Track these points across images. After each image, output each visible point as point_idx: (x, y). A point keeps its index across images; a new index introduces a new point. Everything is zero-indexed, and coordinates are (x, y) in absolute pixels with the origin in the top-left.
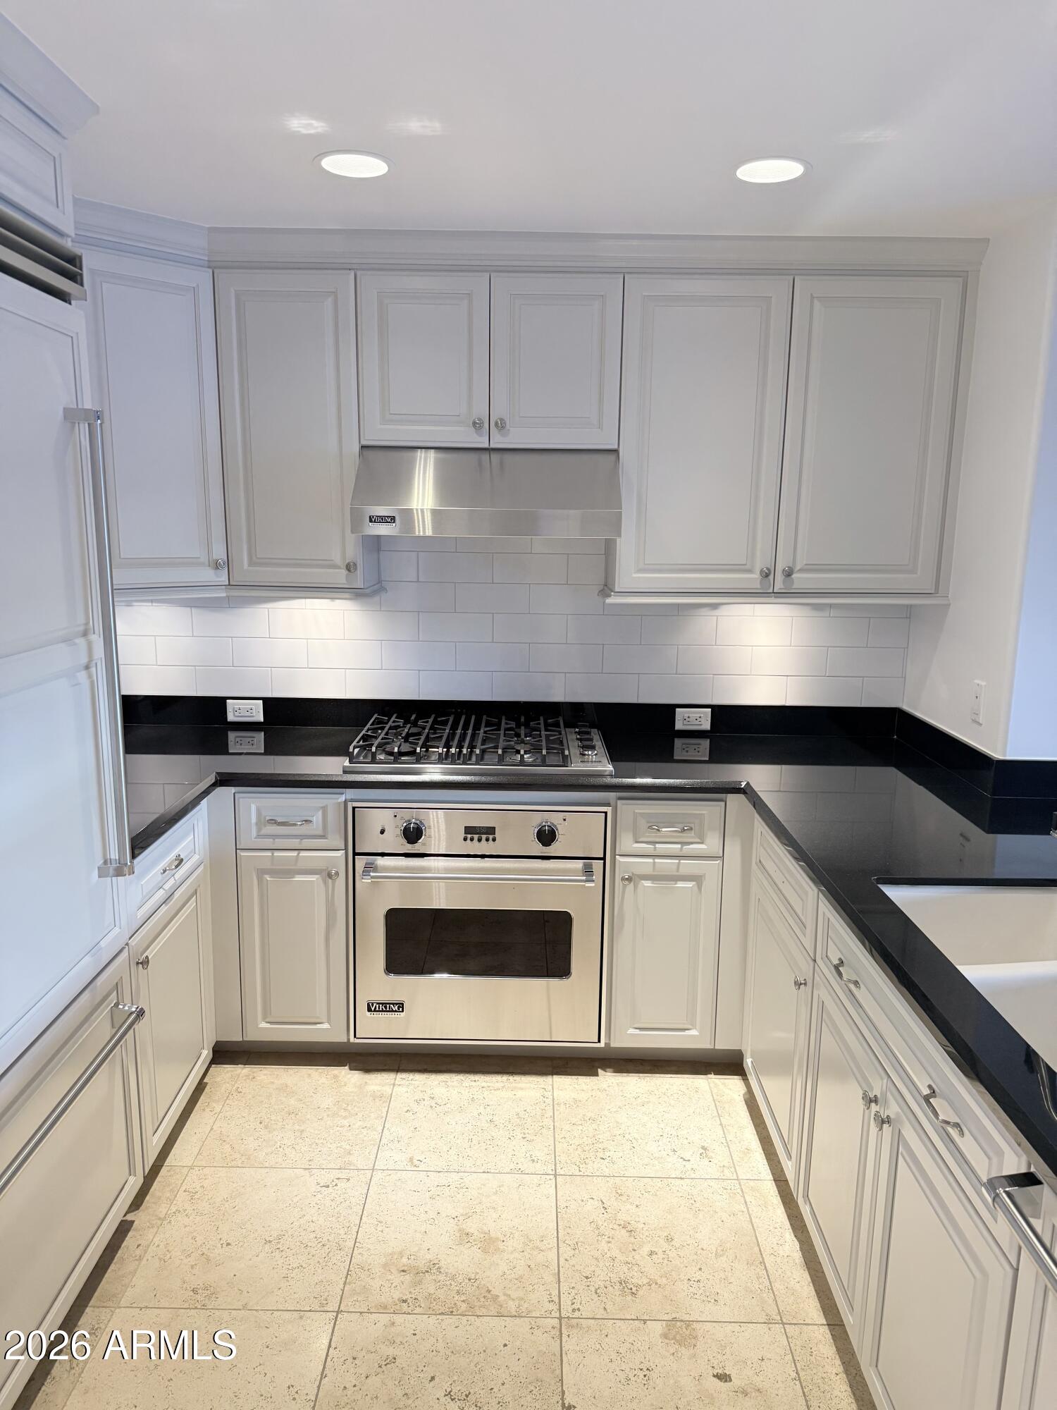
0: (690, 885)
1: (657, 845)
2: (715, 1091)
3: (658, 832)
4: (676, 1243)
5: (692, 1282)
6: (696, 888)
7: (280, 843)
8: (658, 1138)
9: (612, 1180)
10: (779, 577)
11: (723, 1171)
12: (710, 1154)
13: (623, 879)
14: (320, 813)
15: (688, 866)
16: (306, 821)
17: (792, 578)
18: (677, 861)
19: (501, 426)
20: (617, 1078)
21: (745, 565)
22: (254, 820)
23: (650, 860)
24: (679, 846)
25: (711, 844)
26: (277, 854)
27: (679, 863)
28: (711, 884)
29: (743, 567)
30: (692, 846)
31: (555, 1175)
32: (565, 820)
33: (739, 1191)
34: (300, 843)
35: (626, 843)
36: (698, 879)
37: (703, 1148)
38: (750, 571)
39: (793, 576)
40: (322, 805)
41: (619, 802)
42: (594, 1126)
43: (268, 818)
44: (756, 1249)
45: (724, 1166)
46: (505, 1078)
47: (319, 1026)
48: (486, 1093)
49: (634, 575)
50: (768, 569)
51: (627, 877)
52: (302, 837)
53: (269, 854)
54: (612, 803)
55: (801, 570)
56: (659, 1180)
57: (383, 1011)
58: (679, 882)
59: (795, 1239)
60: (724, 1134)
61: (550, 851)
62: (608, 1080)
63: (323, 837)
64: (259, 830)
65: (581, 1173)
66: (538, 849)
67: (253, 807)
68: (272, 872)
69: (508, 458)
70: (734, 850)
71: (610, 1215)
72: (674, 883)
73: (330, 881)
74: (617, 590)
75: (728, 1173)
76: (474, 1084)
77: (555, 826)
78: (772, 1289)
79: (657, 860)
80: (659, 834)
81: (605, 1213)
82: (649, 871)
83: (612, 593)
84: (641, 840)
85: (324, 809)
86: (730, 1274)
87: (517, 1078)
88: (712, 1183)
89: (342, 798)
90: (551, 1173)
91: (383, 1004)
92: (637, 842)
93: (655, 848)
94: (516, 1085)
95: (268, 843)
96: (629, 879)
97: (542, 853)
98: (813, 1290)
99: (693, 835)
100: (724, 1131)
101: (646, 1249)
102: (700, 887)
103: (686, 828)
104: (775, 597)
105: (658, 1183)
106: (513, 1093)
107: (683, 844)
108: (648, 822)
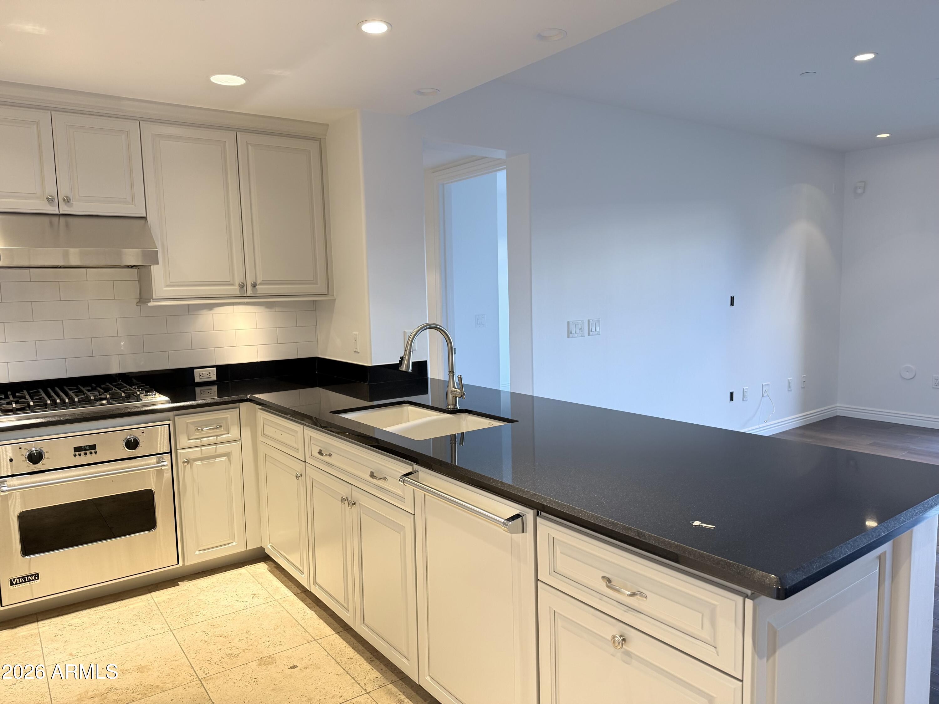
0: (224, 458)
1: (202, 439)
2: (251, 572)
3: (202, 431)
4: (252, 632)
5: (266, 643)
6: (227, 460)
8: (226, 599)
9: (206, 622)
10: (249, 288)
11: (267, 600)
12: (257, 596)
13: (184, 462)
15: (221, 449)
17: (256, 288)
18: (215, 446)
19: (67, 201)
20: (192, 583)
21: (229, 281)
23: (199, 449)
24: (215, 437)
25: (234, 433)
27: (216, 447)
28: (236, 456)
29: (227, 283)
30: (222, 436)
31: (171, 631)
32: (143, 433)
33: (278, 604)
35: (183, 441)
36: (228, 455)
37: (252, 594)
38: (233, 285)
39: (257, 287)
41: (176, 418)
42: (186, 605)
44: (294, 621)
45: (266, 598)
46: (118, 603)
48: (108, 613)
49: (165, 289)
50: (243, 283)
51: (186, 460)
54: (172, 418)
55: (260, 284)
56: (233, 613)
57: (22, 582)
58: (217, 459)
59: (312, 611)
60: (262, 586)
61: (135, 453)
62: (185, 586)
65: (186, 625)
66: (129, 453)
69: (70, 219)
70: (247, 434)
71: (211, 635)
72: (214, 459)
74: (154, 298)
75: (269, 600)
76: (97, 611)
77: (137, 437)
78: (306, 631)
79: (202, 448)
80: (203, 432)
81: (208, 635)
82: (199, 455)
83: (152, 300)
84: (191, 438)
86: (284, 633)
87: (127, 601)
88: (262, 606)
90: (168, 630)
91: (22, 578)
92: (189, 440)
93: (201, 441)
94: (127, 604)
96: (188, 462)
97: (129, 455)
98: (326, 624)
99: (223, 429)
100: (261, 585)
101: (237, 640)
102: (230, 460)
103: (218, 426)
104: (248, 299)
105: (233, 615)
106: (127, 607)
107: (217, 436)
108: (195, 427)
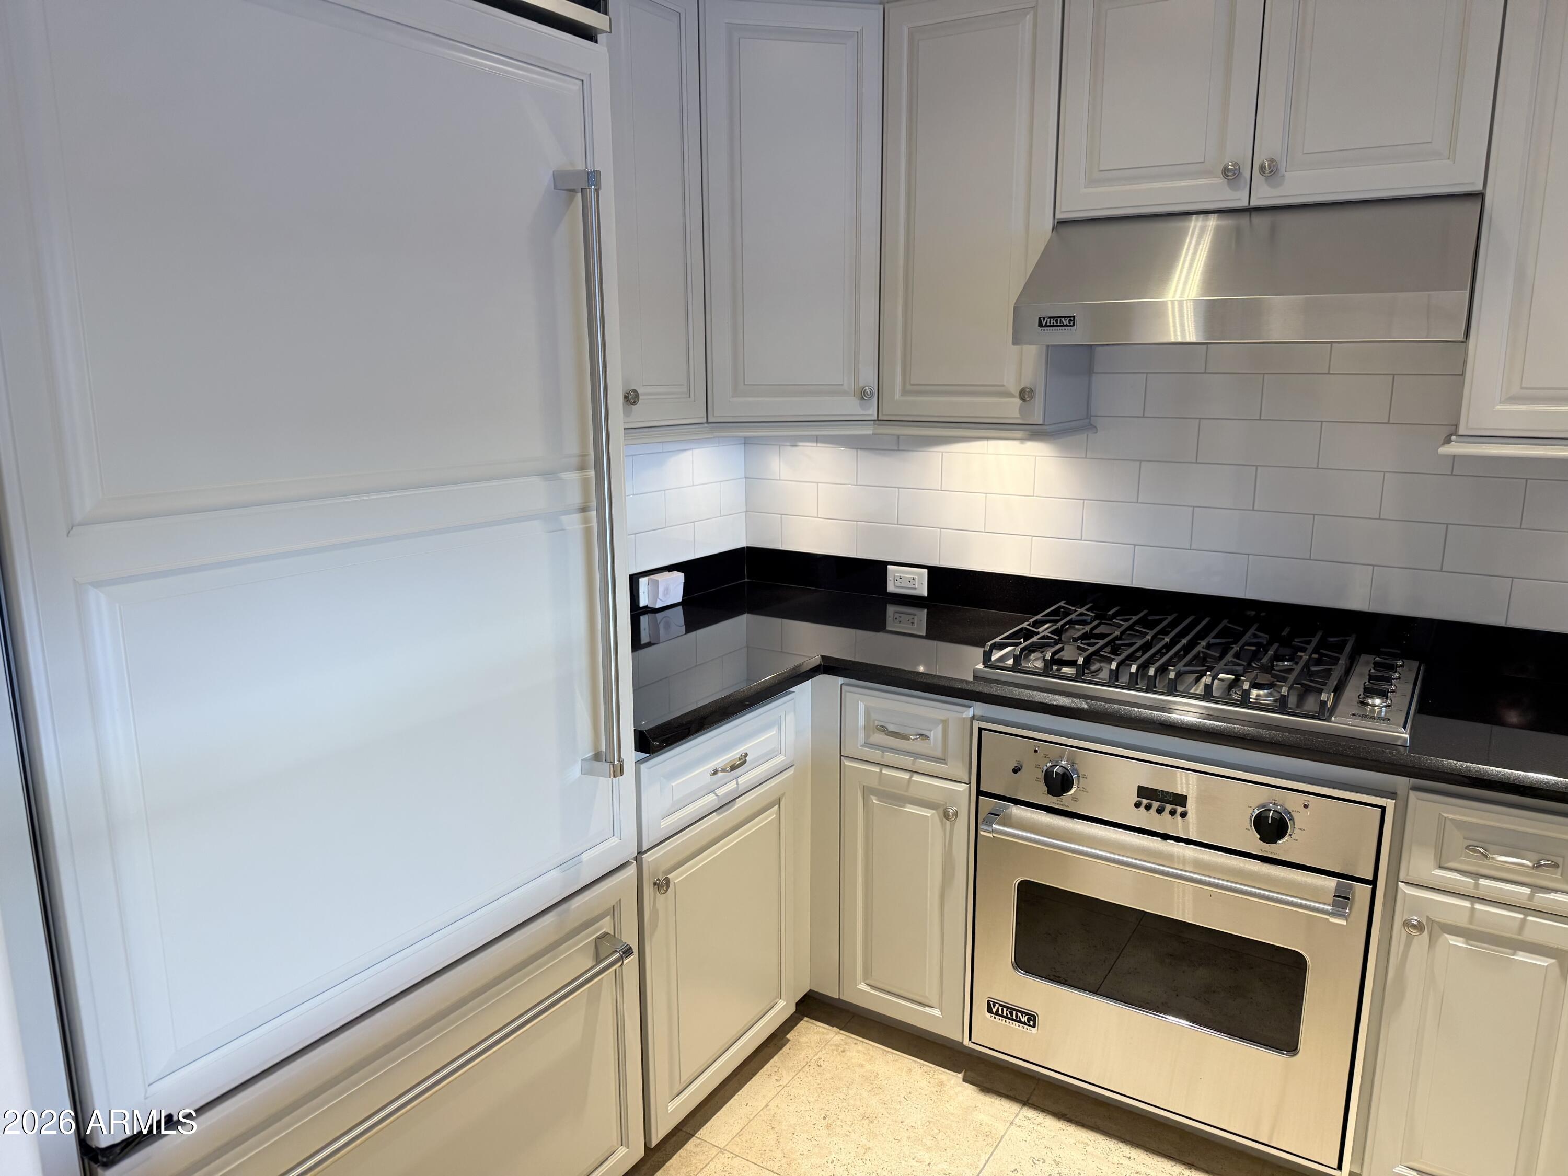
0: (1546, 962)
1: (1481, 881)
3: (1485, 859)
7: (890, 757)
13: (1407, 924)
14: (940, 727)
15: (1542, 928)
16: (920, 735)
18: (1519, 915)
19: (1271, 171)
22: (861, 722)
26: (885, 771)
27: (1524, 919)
30: (1552, 896)
32: (1306, 806)
34: (913, 764)
35: (1421, 864)
40: (943, 718)
43: (877, 723)
47: (927, 1010)
51: (1415, 922)
52: (916, 755)
53: (876, 769)
57: (1007, 1017)
61: (1274, 850)
63: (942, 760)
64: (867, 736)
67: (861, 707)
68: (882, 795)
72: (1510, 951)
73: (948, 823)
74: (1463, 431)
77: (1288, 813)
79: (1479, 906)
80: (1490, 863)
82: (1462, 921)
83: (1457, 437)
84: (1450, 865)
85: (945, 723)
89: (970, 712)
91: (1008, 1008)
92: (1441, 867)
93: (1475, 884)
95: (876, 755)
96: (1420, 927)
97: (1260, 850)
99: (1558, 877)
103: (1543, 863)
108: (1467, 839)
